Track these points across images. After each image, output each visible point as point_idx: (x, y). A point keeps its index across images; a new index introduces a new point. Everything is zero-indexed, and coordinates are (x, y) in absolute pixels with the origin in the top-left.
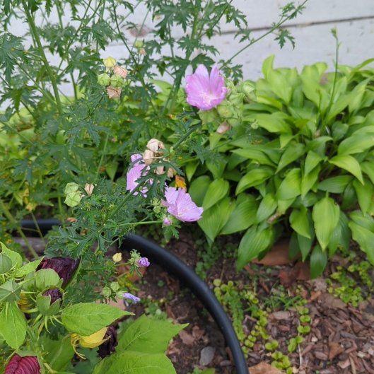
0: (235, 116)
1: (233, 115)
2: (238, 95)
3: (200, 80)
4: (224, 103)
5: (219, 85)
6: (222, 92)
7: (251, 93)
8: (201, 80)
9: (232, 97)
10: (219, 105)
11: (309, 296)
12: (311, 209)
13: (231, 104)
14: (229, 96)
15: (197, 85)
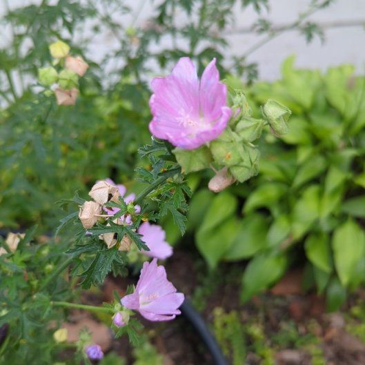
0: (246, 163)
1: (242, 160)
2: (254, 122)
3: (181, 89)
4: (225, 137)
5: (218, 101)
6: (222, 115)
7: (278, 119)
8: (183, 88)
9: (241, 125)
10: (214, 141)
11: (323, 334)
12: (331, 234)
13: (238, 139)
14: (236, 123)
15: (174, 97)
